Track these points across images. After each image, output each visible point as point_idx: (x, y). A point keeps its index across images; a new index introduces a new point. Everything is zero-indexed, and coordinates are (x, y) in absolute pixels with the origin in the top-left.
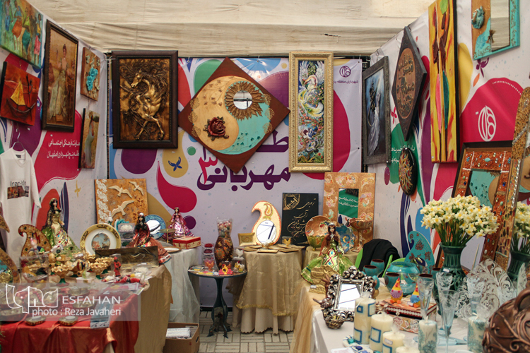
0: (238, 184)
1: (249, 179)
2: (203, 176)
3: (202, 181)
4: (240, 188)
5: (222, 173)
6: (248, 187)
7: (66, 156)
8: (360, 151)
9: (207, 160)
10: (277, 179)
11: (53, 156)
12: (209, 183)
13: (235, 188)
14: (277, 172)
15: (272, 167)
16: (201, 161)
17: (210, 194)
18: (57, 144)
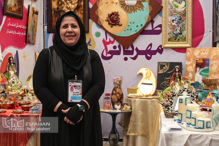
0: (128, 56)
1: (135, 53)
2: (105, 51)
3: (105, 54)
4: (129, 59)
5: (118, 49)
6: (134, 58)
7: (18, 33)
8: (211, 33)
9: (108, 41)
10: (154, 53)
11: (10, 32)
12: (109, 55)
13: (126, 59)
14: (154, 48)
15: (151, 45)
16: (104, 41)
17: (109, 63)
18: (13, 25)
